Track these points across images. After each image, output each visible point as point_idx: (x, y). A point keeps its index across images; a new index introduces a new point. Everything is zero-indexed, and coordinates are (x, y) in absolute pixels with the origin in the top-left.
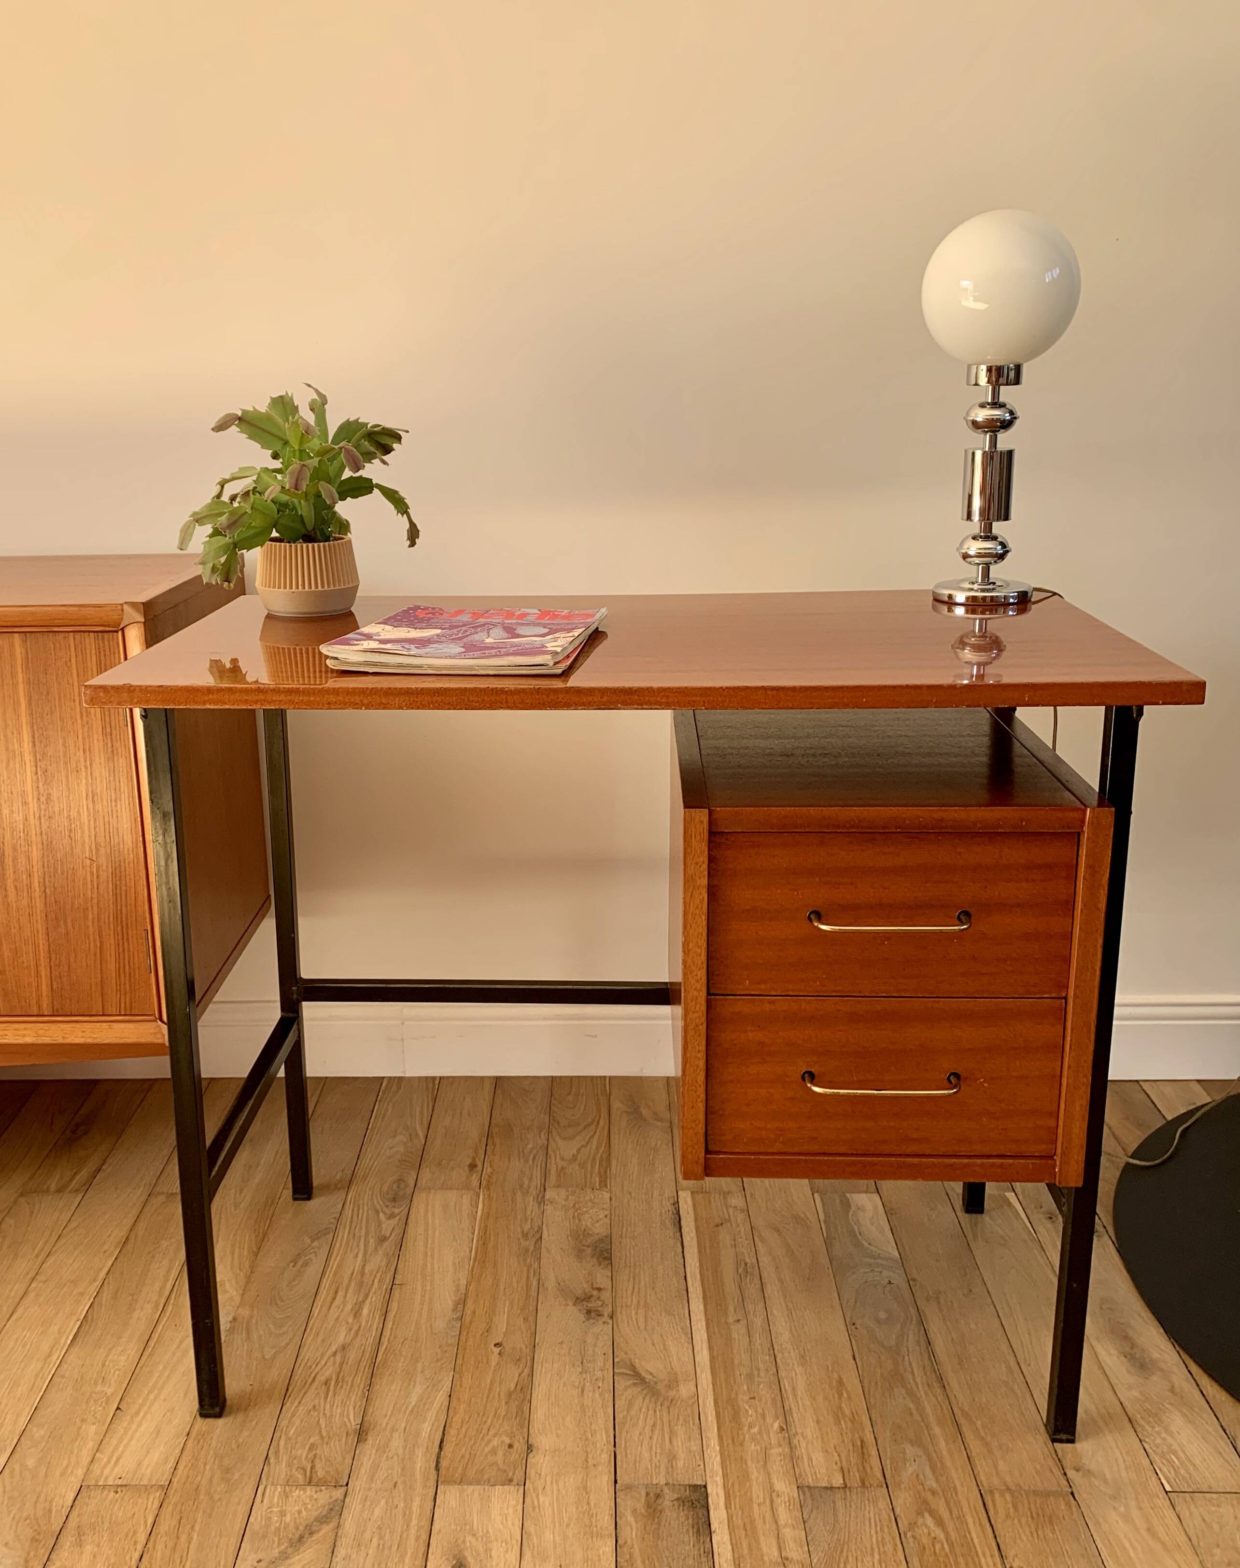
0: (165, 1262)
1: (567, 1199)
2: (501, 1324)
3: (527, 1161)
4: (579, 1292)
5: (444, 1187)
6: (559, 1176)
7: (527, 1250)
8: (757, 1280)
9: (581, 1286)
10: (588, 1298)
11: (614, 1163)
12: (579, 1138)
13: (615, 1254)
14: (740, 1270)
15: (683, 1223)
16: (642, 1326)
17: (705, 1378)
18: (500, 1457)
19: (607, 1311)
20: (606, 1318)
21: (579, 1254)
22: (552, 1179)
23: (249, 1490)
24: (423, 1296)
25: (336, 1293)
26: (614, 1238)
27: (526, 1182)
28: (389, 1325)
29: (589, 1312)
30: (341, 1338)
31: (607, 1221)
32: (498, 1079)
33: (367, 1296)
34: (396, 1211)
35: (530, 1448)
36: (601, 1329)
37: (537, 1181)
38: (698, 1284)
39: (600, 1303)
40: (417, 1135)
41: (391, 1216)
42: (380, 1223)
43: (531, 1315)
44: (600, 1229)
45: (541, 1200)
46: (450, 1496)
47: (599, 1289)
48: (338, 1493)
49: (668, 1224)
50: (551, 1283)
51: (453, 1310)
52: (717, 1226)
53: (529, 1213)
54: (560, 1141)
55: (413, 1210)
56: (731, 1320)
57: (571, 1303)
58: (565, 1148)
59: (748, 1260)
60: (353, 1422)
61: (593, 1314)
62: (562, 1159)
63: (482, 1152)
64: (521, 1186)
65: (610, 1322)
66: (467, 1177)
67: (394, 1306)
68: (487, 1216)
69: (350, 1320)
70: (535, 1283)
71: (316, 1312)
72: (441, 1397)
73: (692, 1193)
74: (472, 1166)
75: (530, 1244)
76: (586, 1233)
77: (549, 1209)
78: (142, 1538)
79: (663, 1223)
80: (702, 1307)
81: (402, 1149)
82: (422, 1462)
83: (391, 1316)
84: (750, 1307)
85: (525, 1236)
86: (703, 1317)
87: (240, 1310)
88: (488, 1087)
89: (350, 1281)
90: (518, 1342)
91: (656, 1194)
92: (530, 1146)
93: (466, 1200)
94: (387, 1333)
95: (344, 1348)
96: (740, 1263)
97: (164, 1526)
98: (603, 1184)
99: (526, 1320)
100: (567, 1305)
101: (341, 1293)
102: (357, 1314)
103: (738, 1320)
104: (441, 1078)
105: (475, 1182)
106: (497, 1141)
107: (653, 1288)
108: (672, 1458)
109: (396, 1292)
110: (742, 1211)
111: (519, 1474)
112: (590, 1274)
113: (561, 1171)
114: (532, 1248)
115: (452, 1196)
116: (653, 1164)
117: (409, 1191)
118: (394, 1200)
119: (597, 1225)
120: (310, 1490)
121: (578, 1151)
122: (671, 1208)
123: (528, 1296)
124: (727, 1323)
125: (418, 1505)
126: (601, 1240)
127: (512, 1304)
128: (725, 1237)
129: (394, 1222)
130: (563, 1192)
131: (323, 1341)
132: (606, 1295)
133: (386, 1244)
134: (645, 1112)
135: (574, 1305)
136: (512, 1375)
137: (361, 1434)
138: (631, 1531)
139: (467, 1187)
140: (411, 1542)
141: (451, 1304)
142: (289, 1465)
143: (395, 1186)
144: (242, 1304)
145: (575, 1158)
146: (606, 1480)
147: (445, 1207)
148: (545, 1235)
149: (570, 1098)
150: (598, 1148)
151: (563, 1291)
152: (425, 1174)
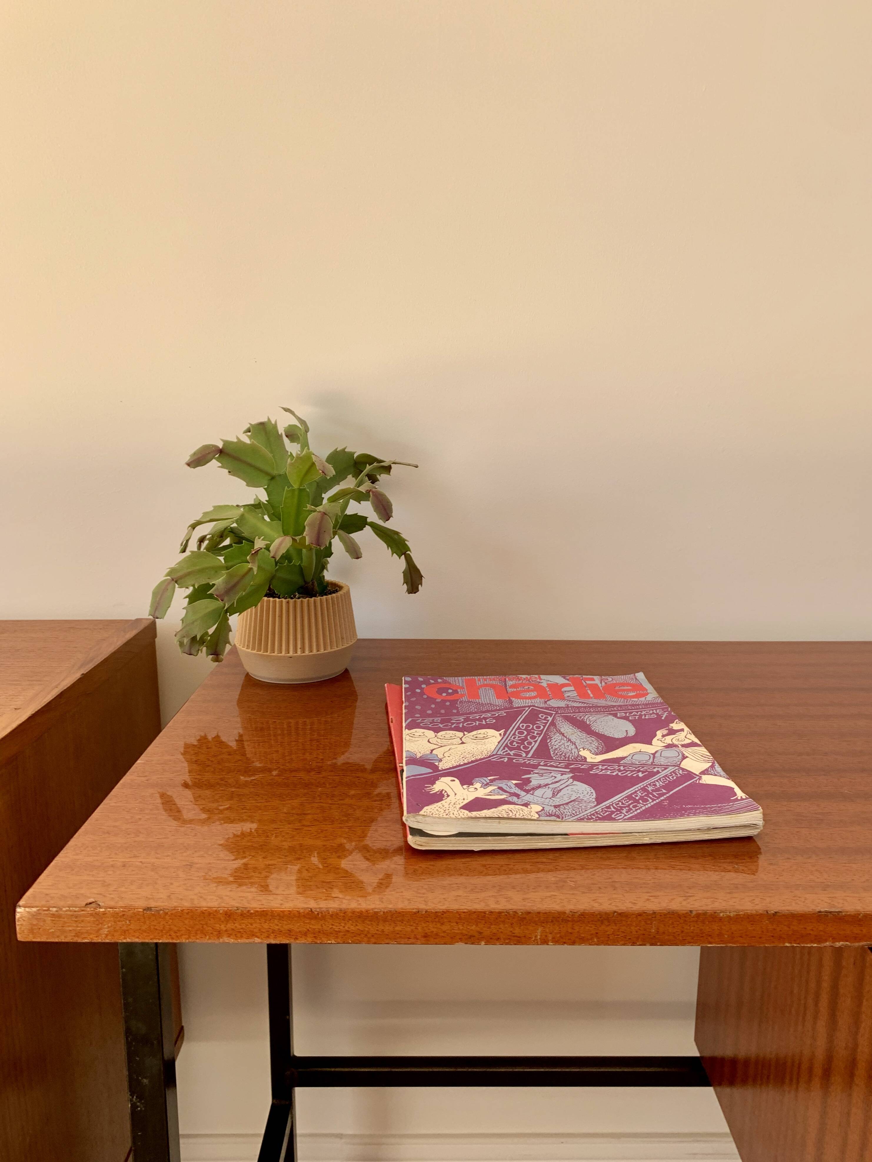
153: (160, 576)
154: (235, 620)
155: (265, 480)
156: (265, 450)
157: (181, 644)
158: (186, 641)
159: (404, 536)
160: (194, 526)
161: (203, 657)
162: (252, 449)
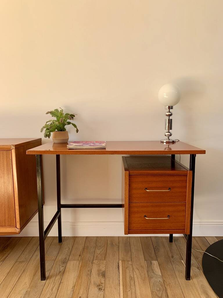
0: (15, 277)
1: (97, 263)
2: (81, 292)
3: (90, 254)
4: (98, 284)
5: (74, 260)
6: (96, 257)
7: (88, 274)
8: (133, 281)
9: (98, 283)
10: (100, 285)
11: (107, 254)
12: (101, 249)
13: (106, 275)
14: (130, 279)
15: (120, 267)
16: (110, 292)
19: (103, 289)
20: (103, 290)
21: (99, 275)
22: (95, 258)
24: (66, 285)
25: (49, 285)
26: (106, 271)
27: (90, 259)
28: (58, 293)
29: (99, 289)
31: (105, 267)
32: (87, 237)
33: (55, 285)
34: (64, 265)
36: (102, 293)
37: (92, 258)
38: (122, 282)
39: (102, 287)
40: (70, 248)
41: (63, 266)
42: (60, 268)
43: (88, 289)
44: (103, 269)
45: (92, 263)
47: (102, 283)
49: (117, 268)
50: (92, 282)
51: (72, 289)
52: (126, 268)
53: (90, 265)
54: (97, 249)
55: (67, 265)
56: (128, 290)
57: (96, 287)
58: (98, 251)
59: (132, 276)
61: (100, 289)
62: (97, 254)
63: (82, 252)
64: (89, 260)
65: (103, 291)
66: (79, 258)
67: (60, 288)
68: (81, 266)
69: (51, 291)
70: (89, 282)
71: (44, 290)
73: (122, 261)
74: (80, 255)
75: (89, 273)
76: (100, 270)
77: (94, 265)
79: (116, 268)
80: (122, 287)
81: (67, 252)
83: (59, 290)
84: (132, 287)
85: (88, 271)
86: (122, 290)
87: (28, 289)
88: (85, 238)
89: (52, 282)
90: (84, 296)
91: (115, 261)
92: (91, 251)
93: (78, 263)
94: (57, 295)
96: (130, 277)
98: (105, 259)
99: (87, 291)
100: (95, 287)
101: (50, 285)
103: (129, 291)
104: (76, 237)
105: (80, 259)
106: (85, 250)
107: (113, 283)
109: (61, 284)
110: (131, 265)
112: (100, 280)
113: (97, 256)
114: (89, 274)
115: (75, 262)
116: (115, 255)
117: (67, 261)
118: (64, 263)
119: (103, 268)
121: (101, 252)
122: (117, 264)
123: (87, 286)
124: (127, 291)
126: (103, 272)
127: (84, 287)
128: (128, 271)
129: (63, 268)
130: (97, 261)
131: (44, 296)
132: (103, 285)
133: (60, 273)
134: (114, 244)
135: (97, 287)
139: (78, 260)
141: (72, 288)
143: (64, 260)
144: (29, 288)
145: (100, 253)
147: (73, 264)
148: (92, 271)
149: (100, 241)
150: (104, 251)
151: (95, 284)
152: (71, 257)
153: (42, 127)
154: (51, 133)
155: (56, 116)
156: (57, 113)
157: (45, 136)
158: (45, 135)
159: (76, 125)
160: (47, 122)
161: (48, 138)
162: (54, 112)
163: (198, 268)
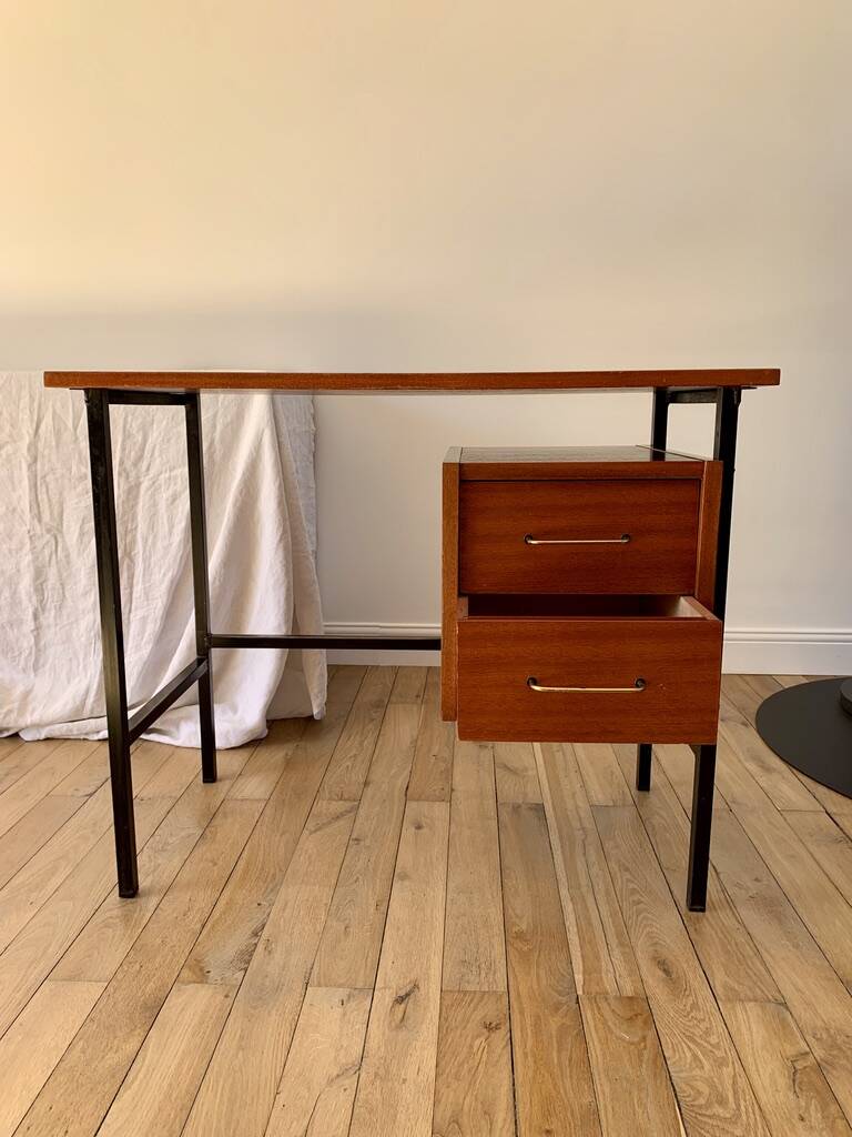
2: (435, 749)
5: (403, 703)
7: (447, 726)
16: (509, 751)
17: (542, 770)
18: (437, 793)
19: (490, 746)
23: (311, 801)
24: (395, 739)
25: (350, 736)
28: (377, 749)
30: (354, 752)
32: (429, 667)
33: (365, 739)
34: (379, 710)
35: (452, 790)
36: (487, 752)
40: (388, 685)
41: (377, 712)
42: (371, 714)
43: (451, 746)
46: (412, 805)
48: (356, 803)
55: (387, 711)
56: (554, 750)
60: (362, 780)
61: (483, 747)
63: (422, 691)
65: (492, 749)
66: (415, 700)
67: (380, 743)
68: (426, 713)
69: (358, 747)
71: (339, 742)
72: (407, 772)
74: (417, 696)
78: (257, 815)
81: (380, 690)
82: (398, 793)
88: (423, 670)
89: (357, 733)
90: (446, 754)
93: (415, 708)
94: (377, 751)
95: (355, 756)
97: (268, 812)
99: (448, 748)
102: (361, 744)
104: (399, 666)
105: (419, 701)
106: (430, 688)
108: (525, 795)
109: (381, 738)
111: (447, 798)
114: (450, 724)
115: (408, 706)
117: (385, 704)
118: (378, 707)
120: (341, 802)
123: (449, 740)
125: (397, 809)
127: (440, 743)
129: (378, 714)
133: (375, 721)
136: (442, 766)
137: (366, 784)
138: (505, 817)
139: (415, 704)
140: (394, 819)
141: (409, 742)
142: (329, 793)
143: (377, 703)
146: (492, 802)
152: (393, 699)
163: (744, 724)
